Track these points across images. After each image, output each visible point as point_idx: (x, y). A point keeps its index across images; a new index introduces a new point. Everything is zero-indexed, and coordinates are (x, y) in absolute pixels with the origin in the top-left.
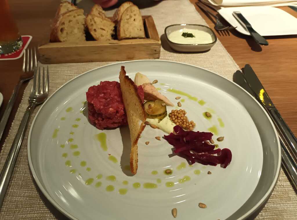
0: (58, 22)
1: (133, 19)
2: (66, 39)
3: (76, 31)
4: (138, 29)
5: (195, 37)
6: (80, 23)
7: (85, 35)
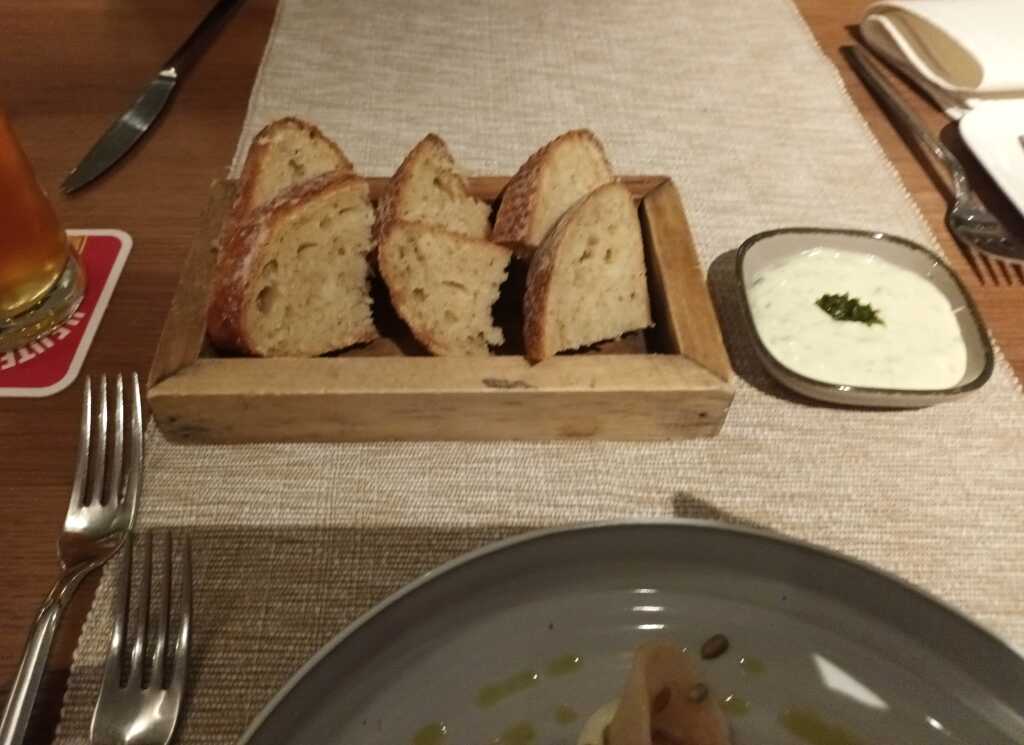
0: (248, 260)
1: (599, 251)
2: (280, 337)
3: (329, 290)
4: (621, 299)
5: (880, 322)
6: (348, 249)
7: (370, 301)
